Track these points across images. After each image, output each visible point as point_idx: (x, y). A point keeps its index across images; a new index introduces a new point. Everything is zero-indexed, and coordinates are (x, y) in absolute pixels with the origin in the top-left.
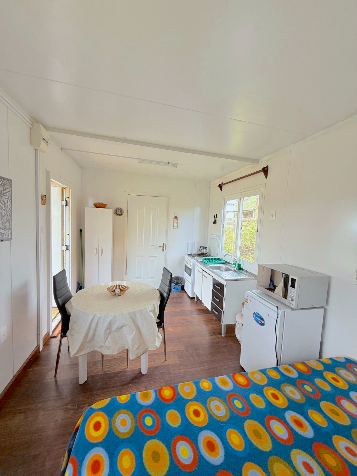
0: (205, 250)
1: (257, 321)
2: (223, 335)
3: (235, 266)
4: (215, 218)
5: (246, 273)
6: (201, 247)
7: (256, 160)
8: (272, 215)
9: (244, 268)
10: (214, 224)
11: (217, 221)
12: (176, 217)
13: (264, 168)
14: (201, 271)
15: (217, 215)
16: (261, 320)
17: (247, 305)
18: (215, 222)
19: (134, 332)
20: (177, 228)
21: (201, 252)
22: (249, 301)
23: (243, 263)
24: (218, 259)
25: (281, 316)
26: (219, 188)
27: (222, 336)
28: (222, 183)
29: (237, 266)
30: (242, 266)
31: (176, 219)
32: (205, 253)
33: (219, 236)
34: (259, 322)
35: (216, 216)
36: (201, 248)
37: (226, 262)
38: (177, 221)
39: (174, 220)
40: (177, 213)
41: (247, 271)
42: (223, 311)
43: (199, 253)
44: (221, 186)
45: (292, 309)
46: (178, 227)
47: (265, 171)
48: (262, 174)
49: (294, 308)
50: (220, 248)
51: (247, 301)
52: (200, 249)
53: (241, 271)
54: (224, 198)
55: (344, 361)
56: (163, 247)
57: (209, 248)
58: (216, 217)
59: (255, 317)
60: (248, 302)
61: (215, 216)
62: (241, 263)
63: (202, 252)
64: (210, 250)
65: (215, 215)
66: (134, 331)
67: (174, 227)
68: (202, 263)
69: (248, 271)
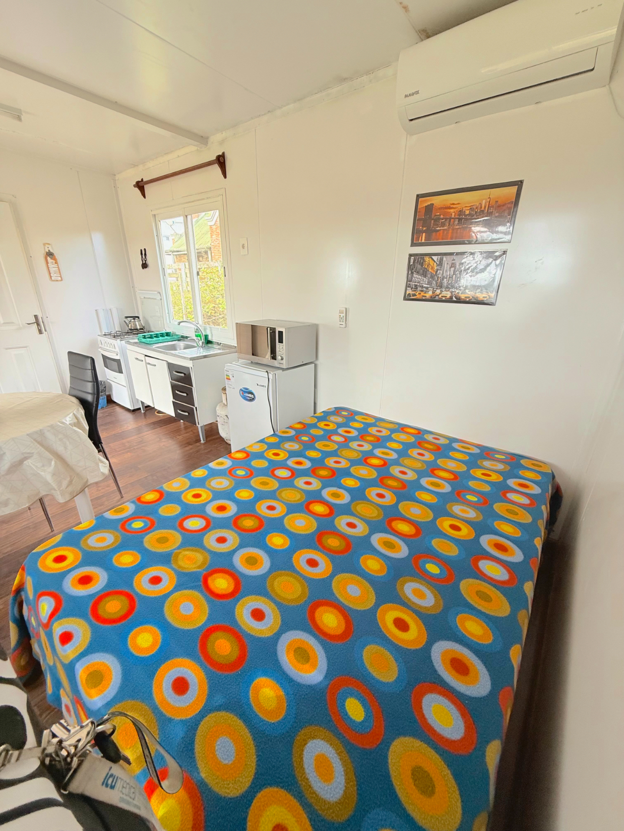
0: (137, 323)
1: (245, 398)
2: (202, 441)
3: (199, 338)
4: (144, 257)
5: (218, 347)
6: (127, 317)
7: (202, 137)
8: (243, 247)
9: (214, 340)
10: (143, 268)
11: (149, 262)
12: (50, 254)
13: (218, 157)
14: (142, 358)
15: (145, 249)
16: (250, 395)
17: (230, 383)
18: (145, 266)
20: (62, 280)
21: (130, 328)
22: (231, 377)
23: (212, 333)
24: (168, 334)
25: (272, 379)
26: (137, 189)
27: (201, 444)
28: (142, 180)
29: (202, 338)
30: (210, 338)
31: (51, 258)
32: (138, 327)
33: (160, 293)
34: (249, 398)
35: (144, 253)
36: (129, 319)
37: (182, 337)
38: (56, 263)
39: (47, 263)
40: (49, 244)
41: (219, 344)
42: (196, 408)
43: (127, 329)
44: (140, 186)
45: (283, 370)
46: (61, 277)
47: (221, 161)
48: (216, 168)
49: (285, 367)
50: (167, 314)
51: (228, 377)
52: (127, 322)
53: (210, 345)
54: (154, 213)
56: (38, 325)
57: (144, 318)
58: (145, 254)
59: (243, 394)
60: (229, 379)
61: (142, 254)
62: (208, 333)
63: (131, 326)
64: (147, 322)
65: (141, 250)
66: (51, 460)
67: (51, 277)
68: (140, 344)
69: (221, 343)
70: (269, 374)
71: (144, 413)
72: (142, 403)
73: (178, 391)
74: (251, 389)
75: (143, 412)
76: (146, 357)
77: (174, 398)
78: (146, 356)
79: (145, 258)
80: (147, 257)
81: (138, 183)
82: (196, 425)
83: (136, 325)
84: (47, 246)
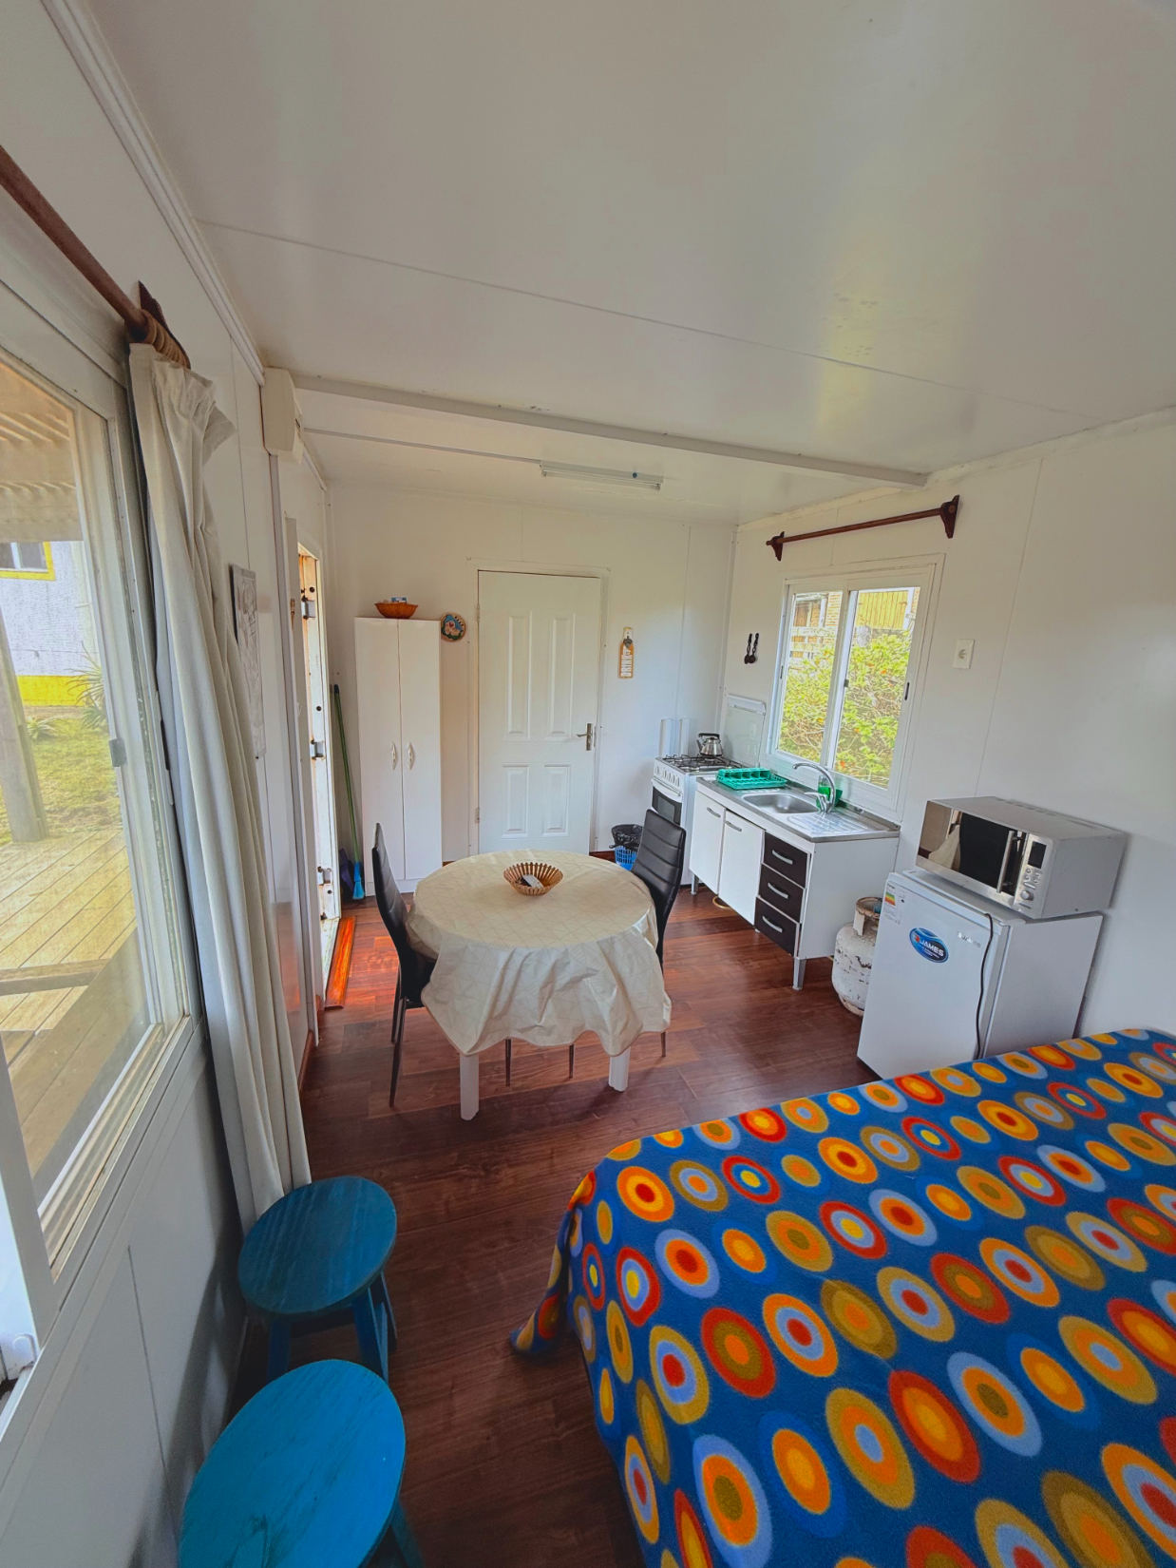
0: (715, 746)
1: (921, 950)
2: (795, 986)
3: (825, 796)
4: (752, 646)
5: (855, 816)
6: (701, 735)
7: (919, 474)
8: (961, 655)
9: (853, 802)
10: (746, 662)
11: (758, 654)
12: (628, 642)
13: (946, 505)
14: (720, 811)
15: (757, 635)
16: (935, 949)
17: (891, 910)
18: (750, 659)
19: (615, 991)
20: (631, 677)
21: (702, 752)
22: (897, 900)
23: (850, 789)
24: (763, 774)
25: (1000, 937)
26: (770, 548)
27: (792, 990)
28: (783, 533)
29: (832, 796)
30: (844, 797)
31: (627, 647)
32: (715, 753)
33: (764, 704)
34: (930, 953)
35: (753, 641)
36: (704, 737)
37: (789, 782)
38: (631, 654)
39: (621, 653)
40: (630, 628)
41: (857, 811)
42: (801, 925)
43: (697, 753)
44: (777, 544)
45: (1028, 920)
46: (632, 672)
47: (949, 513)
48: (937, 523)
49: (1034, 917)
50: (769, 740)
52: (701, 742)
53: (839, 809)
54: (788, 582)
55: (1146, 1037)
56: (589, 737)
57: (726, 737)
58: (756, 642)
59: (917, 939)
60: (893, 904)
61: (750, 641)
62: (843, 787)
63: (705, 750)
64: (729, 744)
65: (751, 635)
66: (614, 986)
67: (620, 672)
68: (718, 785)
69: (861, 810)
70: (995, 924)
71: (695, 896)
72: (696, 878)
73: (772, 884)
74: (939, 936)
75: (693, 893)
76: (727, 812)
77: (760, 893)
78: (728, 810)
79: (755, 647)
80: (758, 647)
81: (775, 539)
82: (793, 954)
83: (713, 749)
84: (627, 630)
